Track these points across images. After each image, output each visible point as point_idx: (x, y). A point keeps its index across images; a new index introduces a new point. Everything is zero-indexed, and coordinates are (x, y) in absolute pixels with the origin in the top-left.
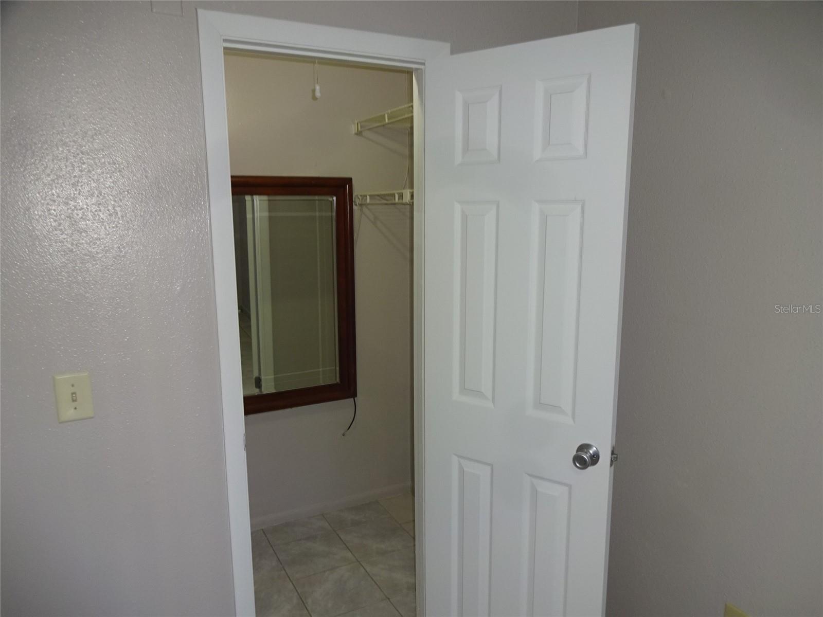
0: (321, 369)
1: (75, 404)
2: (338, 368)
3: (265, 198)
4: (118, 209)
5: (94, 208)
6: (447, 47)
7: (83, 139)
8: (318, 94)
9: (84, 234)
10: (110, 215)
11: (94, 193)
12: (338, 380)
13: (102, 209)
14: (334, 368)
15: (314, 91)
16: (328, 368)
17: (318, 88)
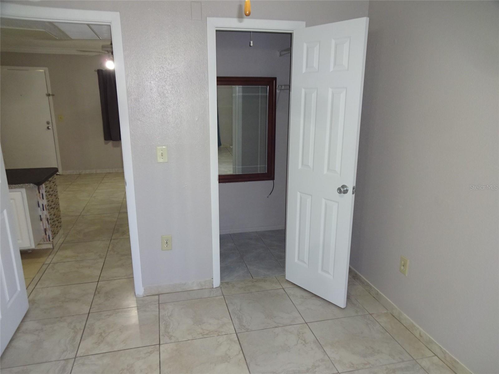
0: (259, 166)
1: (162, 157)
2: (266, 166)
3: (241, 86)
4: (178, 90)
5: (171, 89)
6: (304, 23)
7: (168, 66)
8: (252, 45)
9: (167, 98)
10: (176, 92)
11: (171, 84)
12: (266, 172)
13: (173, 90)
14: (265, 166)
15: (250, 43)
16: (262, 166)
17: (252, 42)
